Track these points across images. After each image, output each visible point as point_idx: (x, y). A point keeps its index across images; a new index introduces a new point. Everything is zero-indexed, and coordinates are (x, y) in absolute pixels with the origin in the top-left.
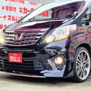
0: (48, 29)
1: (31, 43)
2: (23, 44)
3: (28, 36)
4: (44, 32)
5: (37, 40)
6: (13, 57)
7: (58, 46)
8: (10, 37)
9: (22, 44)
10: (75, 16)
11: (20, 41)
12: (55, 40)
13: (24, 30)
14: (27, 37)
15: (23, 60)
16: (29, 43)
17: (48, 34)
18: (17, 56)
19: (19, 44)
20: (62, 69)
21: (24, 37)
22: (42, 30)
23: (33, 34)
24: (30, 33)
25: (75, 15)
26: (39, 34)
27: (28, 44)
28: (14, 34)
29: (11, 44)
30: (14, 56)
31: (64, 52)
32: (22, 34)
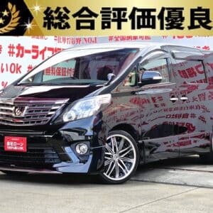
0: (66, 101)
1: (40, 122)
2: (28, 123)
3: (36, 111)
4: (60, 105)
5: (49, 118)
6: (12, 143)
7: (82, 127)
8: (7, 110)
9: (26, 123)
10: (110, 81)
11: (23, 118)
12: (78, 118)
13: (31, 102)
14: (34, 113)
15: (27, 147)
16: (37, 122)
17: (67, 110)
18: (18, 142)
19: (22, 123)
20: (87, 161)
21: (30, 112)
22: (57, 102)
23: (44, 107)
24: (39, 105)
25: (110, 79)
26: (54, 108)
27: (36, 124)
28: (14, 108)
29: (8, 122)
30: (14, 141)
31: (90, 136)
32: (26, 108)
